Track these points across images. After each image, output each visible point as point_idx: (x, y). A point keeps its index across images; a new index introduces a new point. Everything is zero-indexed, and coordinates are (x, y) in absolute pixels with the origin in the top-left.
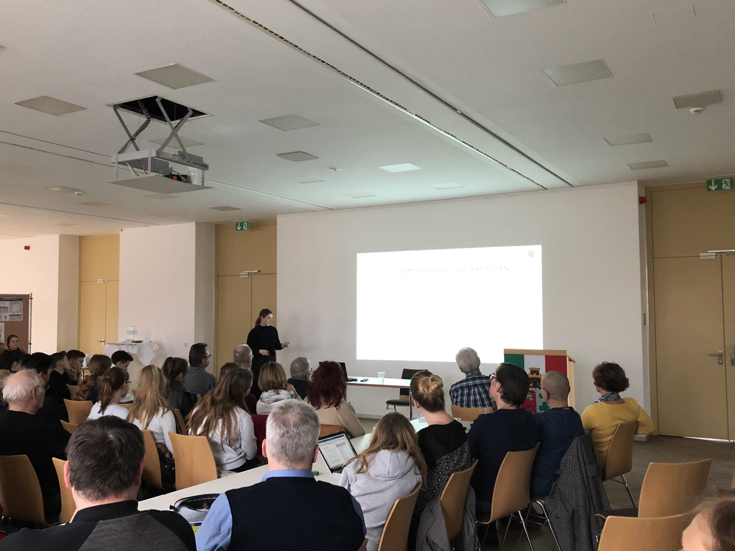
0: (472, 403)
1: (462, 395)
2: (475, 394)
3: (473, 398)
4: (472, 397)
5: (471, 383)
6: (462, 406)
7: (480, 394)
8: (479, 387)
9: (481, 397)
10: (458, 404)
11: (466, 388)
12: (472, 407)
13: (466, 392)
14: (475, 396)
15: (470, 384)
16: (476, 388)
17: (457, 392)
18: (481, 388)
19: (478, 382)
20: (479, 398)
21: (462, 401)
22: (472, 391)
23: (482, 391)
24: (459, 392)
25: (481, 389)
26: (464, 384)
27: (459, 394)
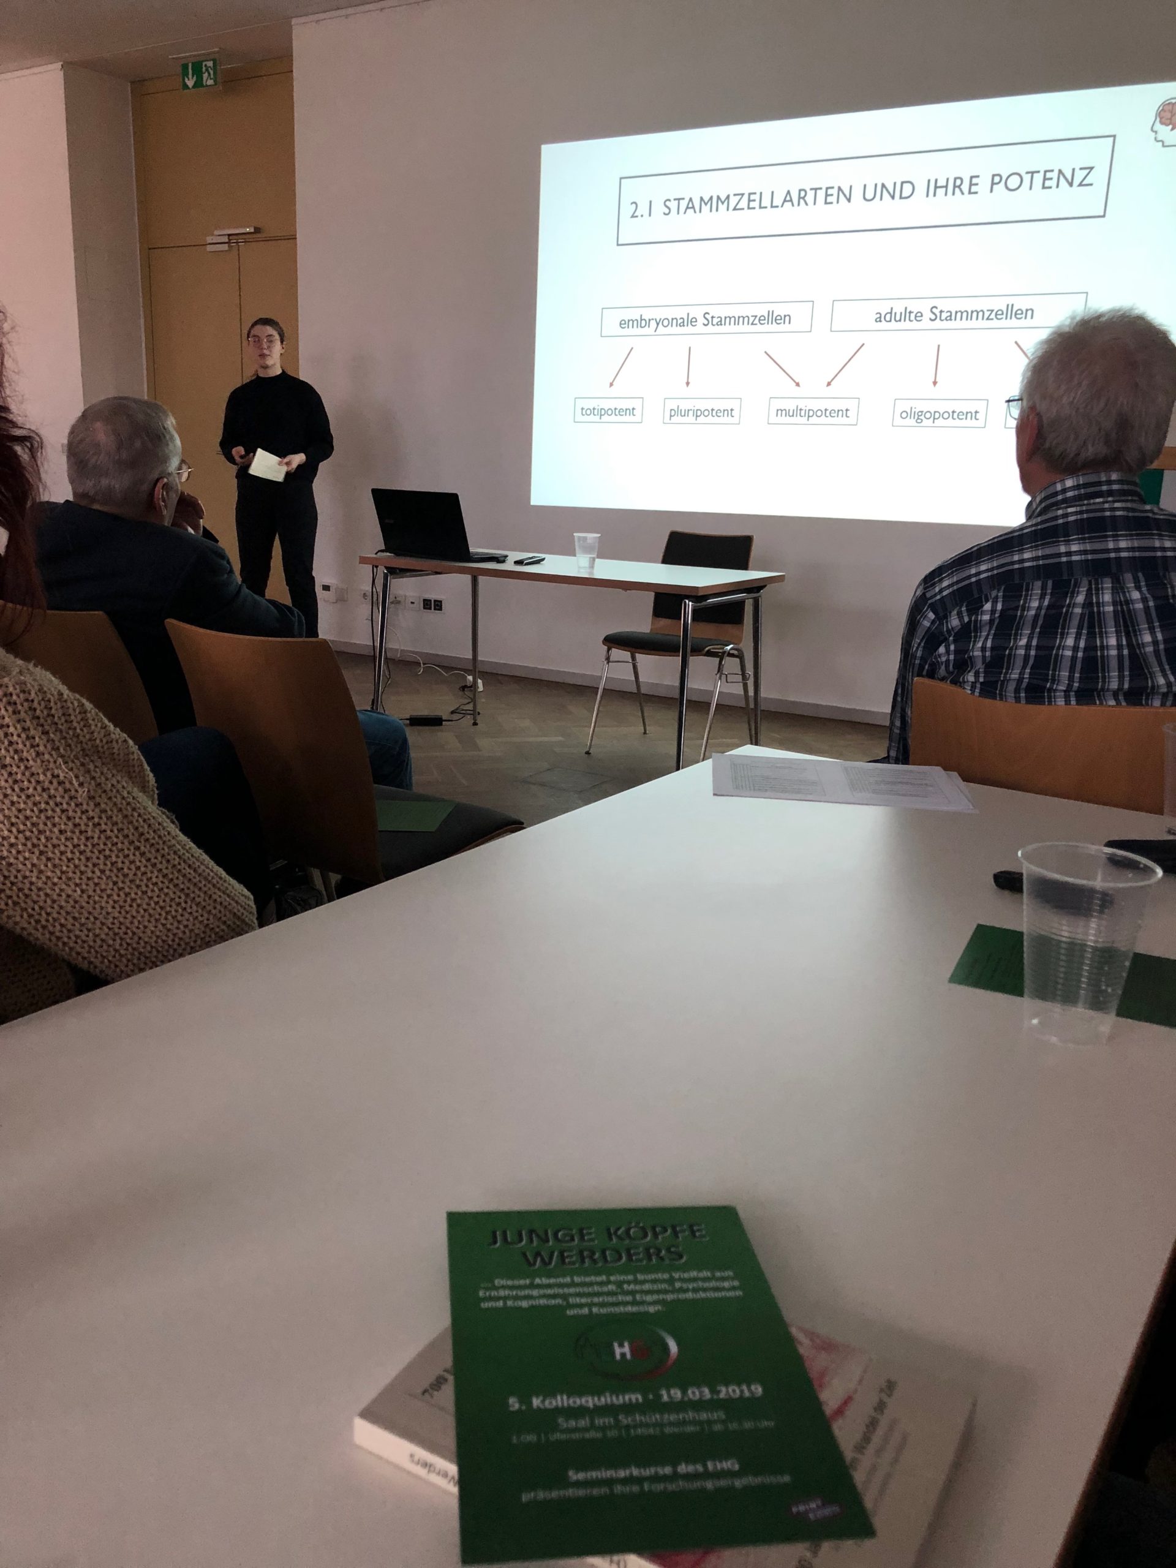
0: (1065, 674)
1: (1007, 625)
2: (1092, 622)
3: (1075, 649)
4: (1070, 642)
5: (1074, 549)
6: (990, 689)
7: (1126, 622)
8: (1128, 576)
9: (1130, 645)
10: (971, 677)
11: (1038, 584)
12: (1061, 702)
13: (1035, 603)
14: (1091, 635)
15: (1069, 554)
16: (1108, 584)
17: (975, 608)
18: (1138, 588)
19: (1123, 545)
20: (1119, 647)
21: (998, 662)
22: (1080, 599)
23: (1139, 606)
24: (988, 606)
25: (1136, 595)
26: (1027, 555)
27: (986, 617)
